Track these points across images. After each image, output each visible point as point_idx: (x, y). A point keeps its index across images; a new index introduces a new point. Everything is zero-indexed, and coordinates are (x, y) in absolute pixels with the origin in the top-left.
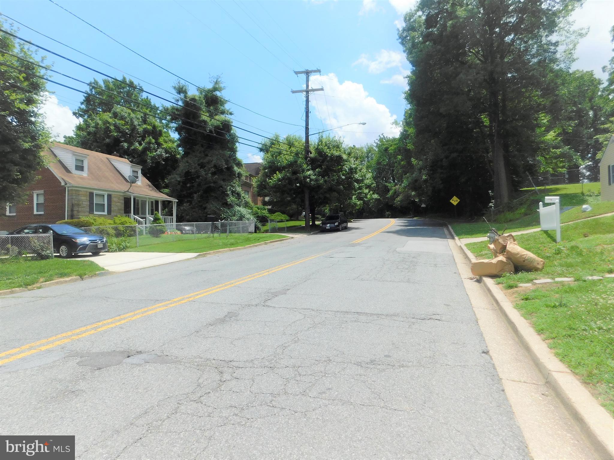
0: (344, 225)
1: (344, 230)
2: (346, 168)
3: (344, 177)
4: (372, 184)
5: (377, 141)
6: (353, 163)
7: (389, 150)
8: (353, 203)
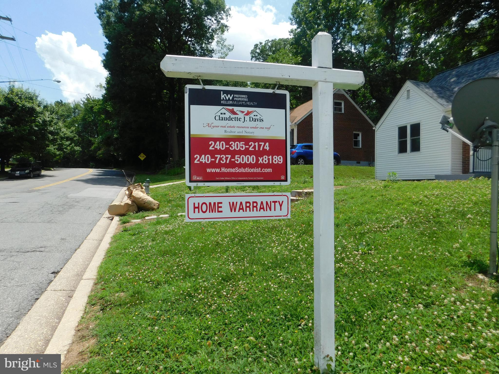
0: (37, 172)
1: (38, 178)
2: (40, 120)
3: (36, 128)
4: (75, 137)
5: (84, 100)
6: (47, 116)
7: (94, 109)
8: (52, 153)
